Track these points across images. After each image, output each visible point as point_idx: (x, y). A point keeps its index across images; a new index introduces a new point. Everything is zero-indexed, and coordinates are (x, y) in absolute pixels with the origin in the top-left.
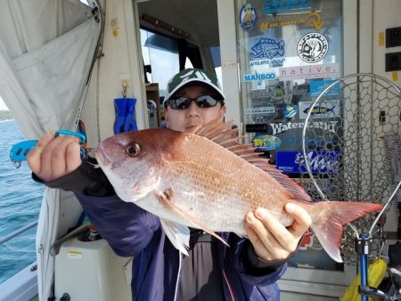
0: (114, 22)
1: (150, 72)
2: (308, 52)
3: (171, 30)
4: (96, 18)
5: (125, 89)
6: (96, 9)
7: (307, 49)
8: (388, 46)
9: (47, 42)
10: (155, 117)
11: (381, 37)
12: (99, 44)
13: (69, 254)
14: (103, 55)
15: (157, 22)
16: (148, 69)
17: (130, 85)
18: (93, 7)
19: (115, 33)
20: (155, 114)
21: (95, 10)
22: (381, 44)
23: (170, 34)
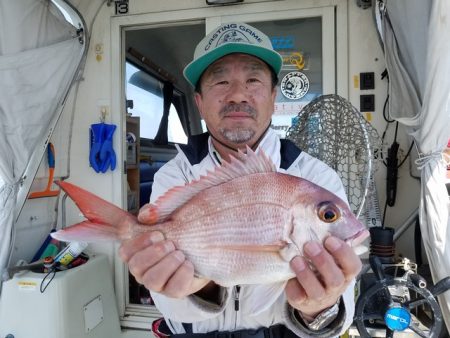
0: (99, 47)
1: (132, 107)
2: (291, 89)
3: (157, 71)
4: (80, 39)
5: (104, 115)
6: (82, 30)
7: (290, 86)
8: (362, 88)
9: (24, 50)
10: (134, 151)
11: (356, 80)
12: (81, 67)
13: (21, 286)
14: (83, 79)
15: (143, 59)
16: (130, 104)
17: (109, 111)
18: (78, 27)
19: (99, 58)
20: (134, 148)
21: (79, 32)
22: (356, 86)
23: (157, 74)
